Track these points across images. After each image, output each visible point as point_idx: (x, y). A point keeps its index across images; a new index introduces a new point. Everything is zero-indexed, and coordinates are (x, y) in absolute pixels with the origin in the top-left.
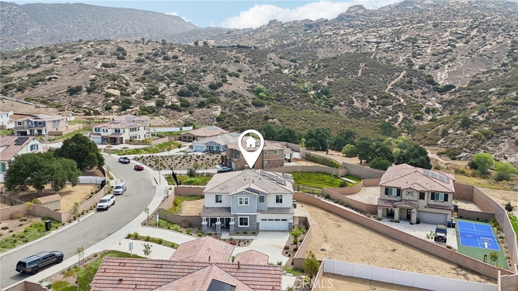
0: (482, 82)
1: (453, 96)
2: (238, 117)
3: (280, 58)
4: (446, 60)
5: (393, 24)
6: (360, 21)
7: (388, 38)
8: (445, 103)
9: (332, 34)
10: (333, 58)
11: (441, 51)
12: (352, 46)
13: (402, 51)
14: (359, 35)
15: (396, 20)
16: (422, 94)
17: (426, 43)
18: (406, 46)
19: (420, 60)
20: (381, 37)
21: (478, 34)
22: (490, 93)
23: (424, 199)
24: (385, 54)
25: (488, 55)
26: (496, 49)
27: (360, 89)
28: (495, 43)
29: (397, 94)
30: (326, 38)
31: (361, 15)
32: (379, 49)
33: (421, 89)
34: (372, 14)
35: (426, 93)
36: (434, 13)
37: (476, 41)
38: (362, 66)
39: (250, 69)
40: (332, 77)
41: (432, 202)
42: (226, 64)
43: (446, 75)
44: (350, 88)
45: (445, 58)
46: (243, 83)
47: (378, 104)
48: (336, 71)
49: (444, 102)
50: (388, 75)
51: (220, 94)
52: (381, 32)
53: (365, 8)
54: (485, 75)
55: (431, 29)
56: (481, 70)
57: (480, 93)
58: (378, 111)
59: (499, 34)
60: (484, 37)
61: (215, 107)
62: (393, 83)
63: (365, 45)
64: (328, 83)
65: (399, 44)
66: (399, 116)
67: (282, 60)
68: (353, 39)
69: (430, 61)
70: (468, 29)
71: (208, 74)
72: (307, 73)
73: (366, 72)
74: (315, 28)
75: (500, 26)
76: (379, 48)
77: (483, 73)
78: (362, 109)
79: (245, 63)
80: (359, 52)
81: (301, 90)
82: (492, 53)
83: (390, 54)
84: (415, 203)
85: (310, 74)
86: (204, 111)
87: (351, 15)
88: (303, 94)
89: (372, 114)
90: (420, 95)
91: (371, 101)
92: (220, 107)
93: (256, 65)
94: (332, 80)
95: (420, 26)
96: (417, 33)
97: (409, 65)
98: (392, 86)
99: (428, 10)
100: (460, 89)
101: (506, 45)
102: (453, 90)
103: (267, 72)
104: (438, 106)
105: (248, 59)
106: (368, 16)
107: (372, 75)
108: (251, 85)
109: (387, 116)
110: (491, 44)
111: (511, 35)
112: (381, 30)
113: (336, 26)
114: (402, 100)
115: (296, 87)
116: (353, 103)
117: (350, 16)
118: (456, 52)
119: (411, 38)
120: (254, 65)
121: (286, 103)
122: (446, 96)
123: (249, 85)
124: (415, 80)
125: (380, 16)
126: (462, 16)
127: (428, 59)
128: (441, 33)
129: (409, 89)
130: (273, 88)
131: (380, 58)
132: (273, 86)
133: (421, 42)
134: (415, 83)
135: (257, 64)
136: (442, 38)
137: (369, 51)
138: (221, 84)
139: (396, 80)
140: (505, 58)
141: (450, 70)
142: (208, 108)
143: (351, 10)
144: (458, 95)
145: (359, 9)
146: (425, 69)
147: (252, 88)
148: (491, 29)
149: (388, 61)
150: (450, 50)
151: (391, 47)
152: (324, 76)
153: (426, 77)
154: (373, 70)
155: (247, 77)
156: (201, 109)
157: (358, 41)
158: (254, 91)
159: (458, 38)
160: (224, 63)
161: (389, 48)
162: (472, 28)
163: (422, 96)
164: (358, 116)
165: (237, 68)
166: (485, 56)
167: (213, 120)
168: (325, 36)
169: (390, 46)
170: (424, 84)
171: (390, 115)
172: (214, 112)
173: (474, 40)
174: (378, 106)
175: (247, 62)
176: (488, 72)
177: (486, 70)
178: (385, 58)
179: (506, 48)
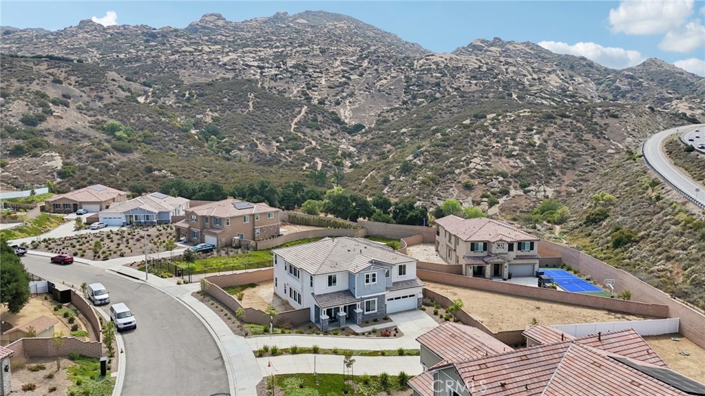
0: (390, 121)
1: (366, 138)
2: (98, 170)
3: (126, 79)
4: (344, 94)
5: (270, 45)
6: (223, 35)
7: (271, 62)
8: (359, 146)
9: (193, 50)
10: (209, 84)
11: (337, 84)
12: (226, 69)
13: (293, 80)
14: (233, 56)
15: (272, 40)
16: (331, 135)
17: (317, 72)
18: (296, 74)
19: (316, 93)
20: (261, 60)
21: (370, 66)
22: (403, 134)
23: (513, 250)
24: (273, 84)
25: (387, 91)
26: (392, 85)
27: (259, 128)
28: (389, 77)
29: (305, 134)
30: (186, 55)
31: (222, 27)
32: (264, 76)
33: (329, 129)
34: (237, 28)
35: (335, 133)
36: (314, 36)
37: (369, 74)
38: (251, 97)
39: (83, 94)
40: (216, 111)
41: (520, 253)
42: (38, 84)
43: (349, 113)
44: (245, 126)
45: (343, 92)
46: (79, 115)
47: (287, 148)
48: (219, 103)
49: (357, 144)
50: (287, 111)
51: (46, 133)
52: (260, 54)
53: (225, 19)
54: (389, 113)
55: (318, 55)
56: (385, 108)
57: (393, 135)
58: (289, 156)
59: (391, 66)
60: (376, 70)
61: (48, 154)
62: (296, 120)
63: (244, 69)
64: (212, 118)
65: (287, 71)
66: (317, 162)
67: (130, 82)
68: (226, 59)
69: (328, 95)
70: (358, 59)
71: (14, 100)
72: (176, 103)
73: (258, 106)
74: (160, 39)
75: (390, 58)
76: (264, 74)
77: (387, 112)
78: (270, 154)
79: (71, 85)
80: (240, 78)
81: (179, 128)
82: (390, 89)
83: (279, 83)
84: (505, 256)
85: (181, 105)
86: (27, 162)
87: (208, 25)
88: (184, 134)
89: (284, 160)
90: (329, 136)
91: (278, 144)
92: (58, 154)
93: (91, 89)
94: (216, 114)
95: (305, 50)
96: (305, 59)
97: (307, 99)
98: (296, 124)
99: (307, 32)
100: (371, 130)
101: (400, 80)
102: (364, 130)
103: (114, 100)
104: (352, 149)
105: (73, 78)
106: (233, 30)
107: (268, 109)
108: (93, 119)
109: (303, 162)
110: (386, 79)
111: (403, 70)
112: (260, 51)
113: (191, 39)
114: (314, 143)
115: (169, 124)
116: (257, 146)
117: (208, 28)
118: (353, 86)
119: (300, 65)
120: (87, 88)
121: (161, 146)
122: (358, 138)
123: (90, 119)
124: (320, 118)
125: (249, 32)
126: (346, 43)
127: (325, 91)
128: (331, 62)
129: (317, 129)
130: (132, 124)
131: (269, 88)
132: (132, 121)
133: (311, 70)
134: (320, 122)
135: (92, 87)
136: (334, 68)
137: (253, 77)
138: (43, 117)
139: (299, 117)
140: (403, 95)
141: (352, 107)
142: (35, 155)
143: (207, 19)
144: (370, 136)
145: (218, 19)
146: (325, 104)
147: (98, 124)
148: (382, 61)
149: (279, 92)
150: (346, 83)
151: (278, 75)
152: (203, 108)
153: (330, 114)
154: (267, 103)
155: (84, 106)
156: (20, 159)
157: (234, 63)
158: (104, 129)
159: (352, 69)
160: (34, 83)
161: (276, 75)
162: (361, 58)
163: (332, 137)
164: (268, 163)
165: (60, 93)
166: (384, 91)
167: (53, 175)
168: (184, 52)
169: (277, 72)
170: (331, 122)
171: (305, 161)
172: (49, 164)
173: (368, 72)
174: (288, 151)
175: (73, 83)
176: (392, 110)
177: (389, 108)
178: (275, 88)
179: (401, 83)
